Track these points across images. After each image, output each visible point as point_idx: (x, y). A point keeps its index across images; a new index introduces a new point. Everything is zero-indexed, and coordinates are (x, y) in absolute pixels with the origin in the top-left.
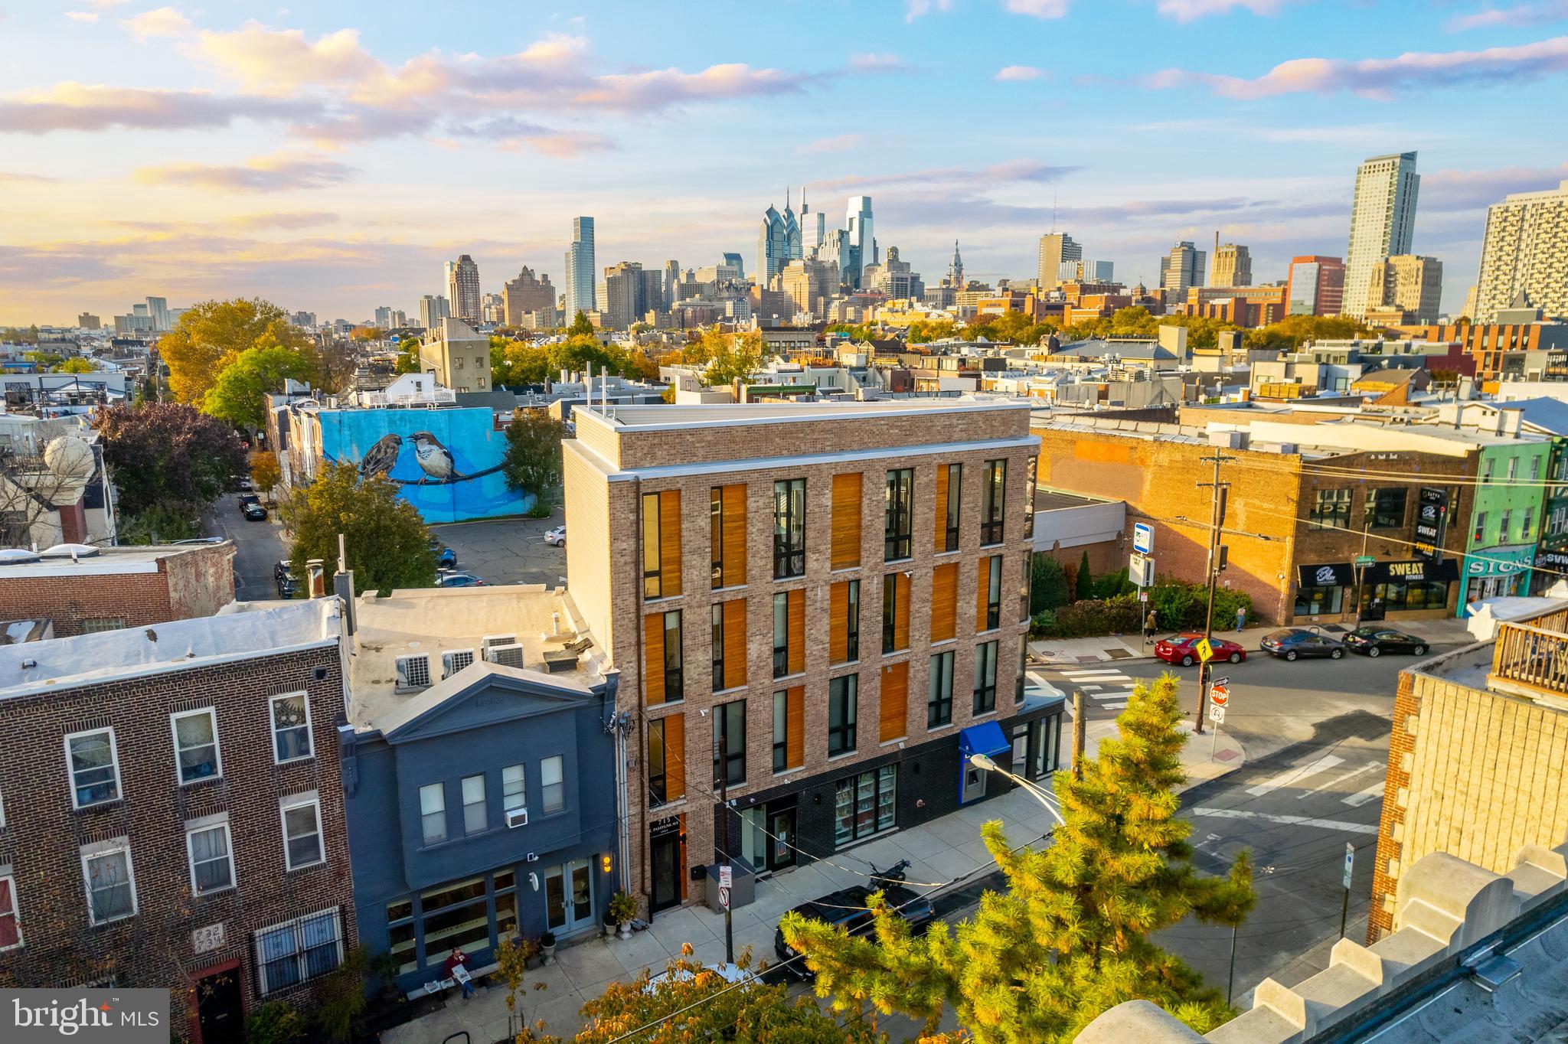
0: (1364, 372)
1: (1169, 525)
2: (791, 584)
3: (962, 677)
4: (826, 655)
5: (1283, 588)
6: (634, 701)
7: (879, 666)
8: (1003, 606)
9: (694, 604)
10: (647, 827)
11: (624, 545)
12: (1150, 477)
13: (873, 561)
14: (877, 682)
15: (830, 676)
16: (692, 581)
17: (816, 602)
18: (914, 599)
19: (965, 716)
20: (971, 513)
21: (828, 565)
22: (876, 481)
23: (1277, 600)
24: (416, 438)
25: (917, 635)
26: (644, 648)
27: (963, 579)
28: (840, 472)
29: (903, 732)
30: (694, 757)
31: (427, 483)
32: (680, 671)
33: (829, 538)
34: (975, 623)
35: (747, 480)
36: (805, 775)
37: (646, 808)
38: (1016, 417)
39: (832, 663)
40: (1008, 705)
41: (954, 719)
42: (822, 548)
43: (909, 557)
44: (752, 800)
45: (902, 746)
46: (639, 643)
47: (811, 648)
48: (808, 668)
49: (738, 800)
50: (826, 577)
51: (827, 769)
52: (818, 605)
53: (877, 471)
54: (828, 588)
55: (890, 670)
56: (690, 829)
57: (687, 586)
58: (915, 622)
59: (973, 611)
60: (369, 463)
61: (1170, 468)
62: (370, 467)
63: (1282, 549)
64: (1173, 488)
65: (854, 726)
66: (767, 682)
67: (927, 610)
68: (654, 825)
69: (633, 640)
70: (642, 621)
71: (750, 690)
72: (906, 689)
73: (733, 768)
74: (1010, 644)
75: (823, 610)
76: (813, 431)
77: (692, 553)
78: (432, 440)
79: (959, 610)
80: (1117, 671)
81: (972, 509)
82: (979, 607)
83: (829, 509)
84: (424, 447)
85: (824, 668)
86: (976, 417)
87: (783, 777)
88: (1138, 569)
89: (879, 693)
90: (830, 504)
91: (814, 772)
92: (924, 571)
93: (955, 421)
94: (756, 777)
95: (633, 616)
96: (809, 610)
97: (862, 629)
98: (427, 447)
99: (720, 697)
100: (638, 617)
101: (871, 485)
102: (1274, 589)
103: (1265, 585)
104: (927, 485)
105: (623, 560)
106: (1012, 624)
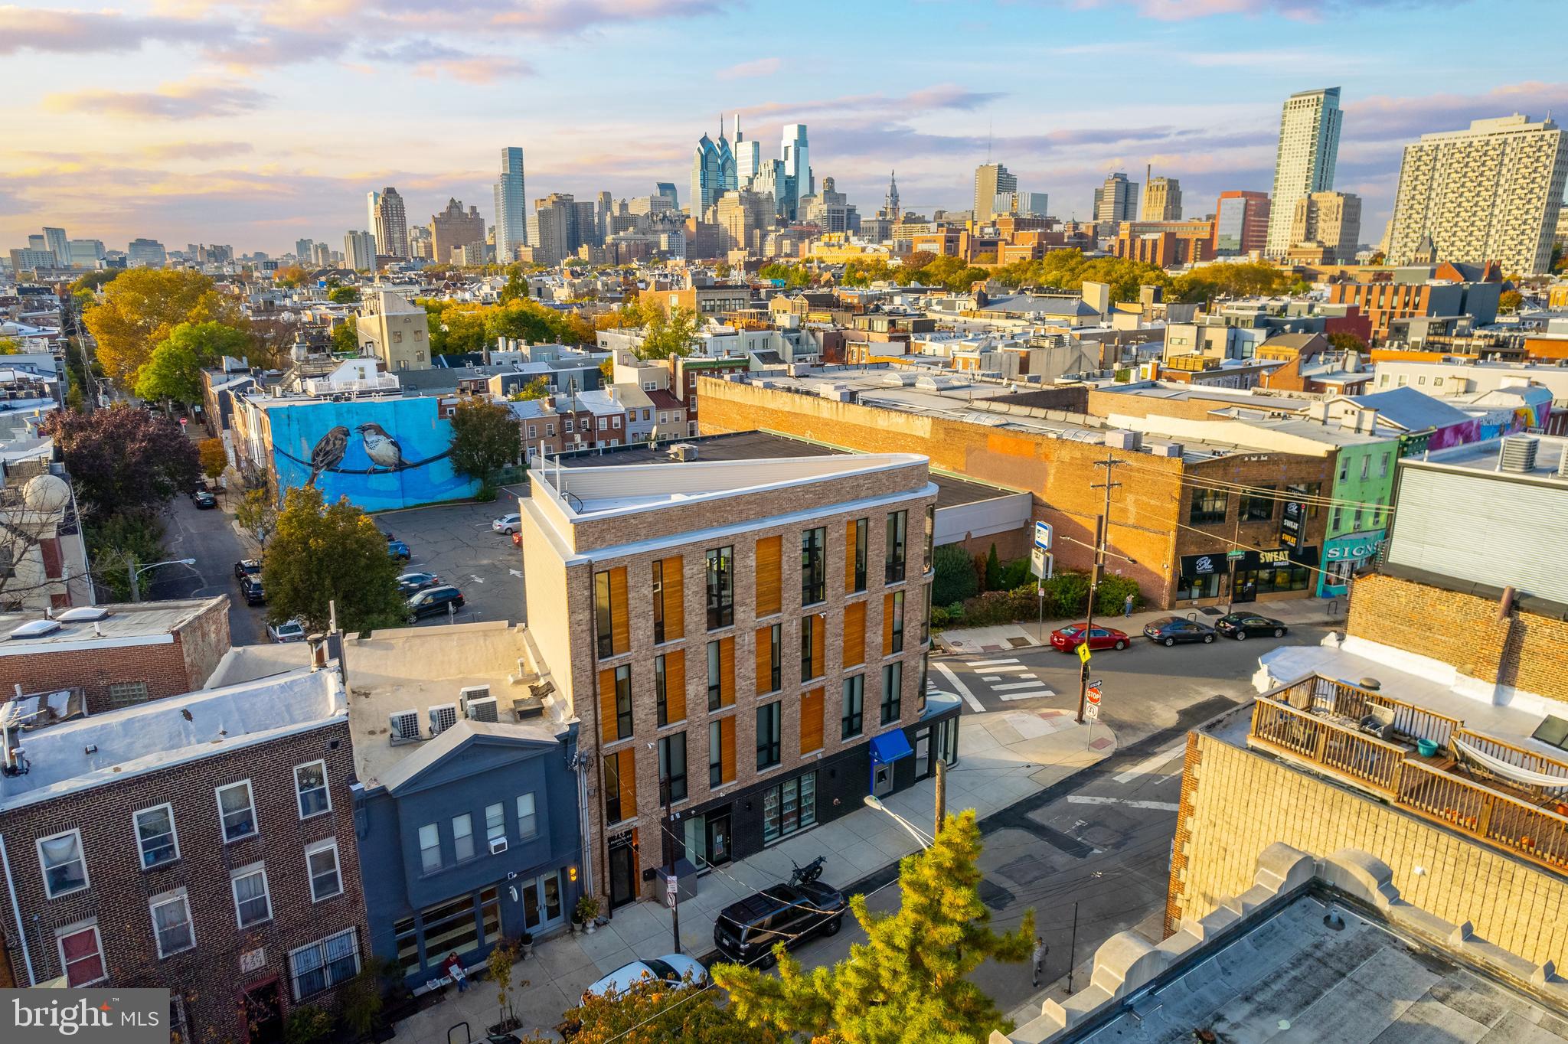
0: (1269, 336)
1: (1070, 515)
2: (722, 633)
3: (871, 695)
4: (753, 688)
5: (1167, 576)
6: (593, 741)
7: (799, 693)
8: (906, 633)
9: (640, 658)
10: (606, 841)
11: (581, 617)
12: (1053, 471)
13: (792, 607)
14: (798, 706)
15: (757, 705)
16: (639, 640)
17: (744, 646)
18: (828, 634)
19: (874, 726)
20: (875, 559)
21: (754, 614)
22: (793, 541)
23: (1162, 586)
24: (363, 429)
25: (831, 664)
26: (599, 698)
27: (870, 614)
28: (762, 537)
29: (821, 745)
30: (643, 781)
31: (375, 472)
32: (630, 713)
33: (754, 593)
34: (881, 650)
35: (683, 552)
36: (738, 788)
37: (605, 827)
38: (915, 472)
39: (758, 694)
40: (911, 714)
41: (864, 730)
42: (748, 601)
43: (824, 600)
44: (693, 812)
45: (820, 756)
46: (595, 695)
47: (741, 684)
48: (738, 701)
49: (681, 813)
50: (752, 624)
51: (757, 781)
52: (746, 648)
53: (794, 532)
54: (754, 633)
55: (808, 695)
56: (641, 840)
57: (634, 644)
58: (829, 654)
59: (880, 640)
60: (318, 455)
61: (1071, 464)
62: (319, 459)
63: (1166, 541)
64: (1073, 482)
65: (778, 744)
66: (703, 715)
67: (840, 642)
68: (611, 839)
69: (590, 692)
70: (597, 677)
71: (689, 723)
72: (822, 709)
73: (676, 787)
74: (913, 663)
75: (749, 651)
76: (739, 504)
77: (637, 617)
78: (379, 431)
79: (867, 640)
80: (1016, 660)
81: (877, 555)
82: (884, 635)
83: (754, 569)
84: (371, 437)
85: (751, 699)
86: (880, 476)
87: (719, 791)
88: (1038, 562)
89: (799, 715)
90: (754, 564)
91: (745, 785)
92: (837, 611)
93: (861, 481)
94: (697, 793)
95: (589, 673)
96: (738, 653)
97: (783, 663)
98: (374, 438)
99: (664, 731)
100: (594, 674)
101: (789, 545)
102: (1159, 577)
103: (1152, 573)
104: (838, 539)
105: (579, 629)
106: (914, 646)
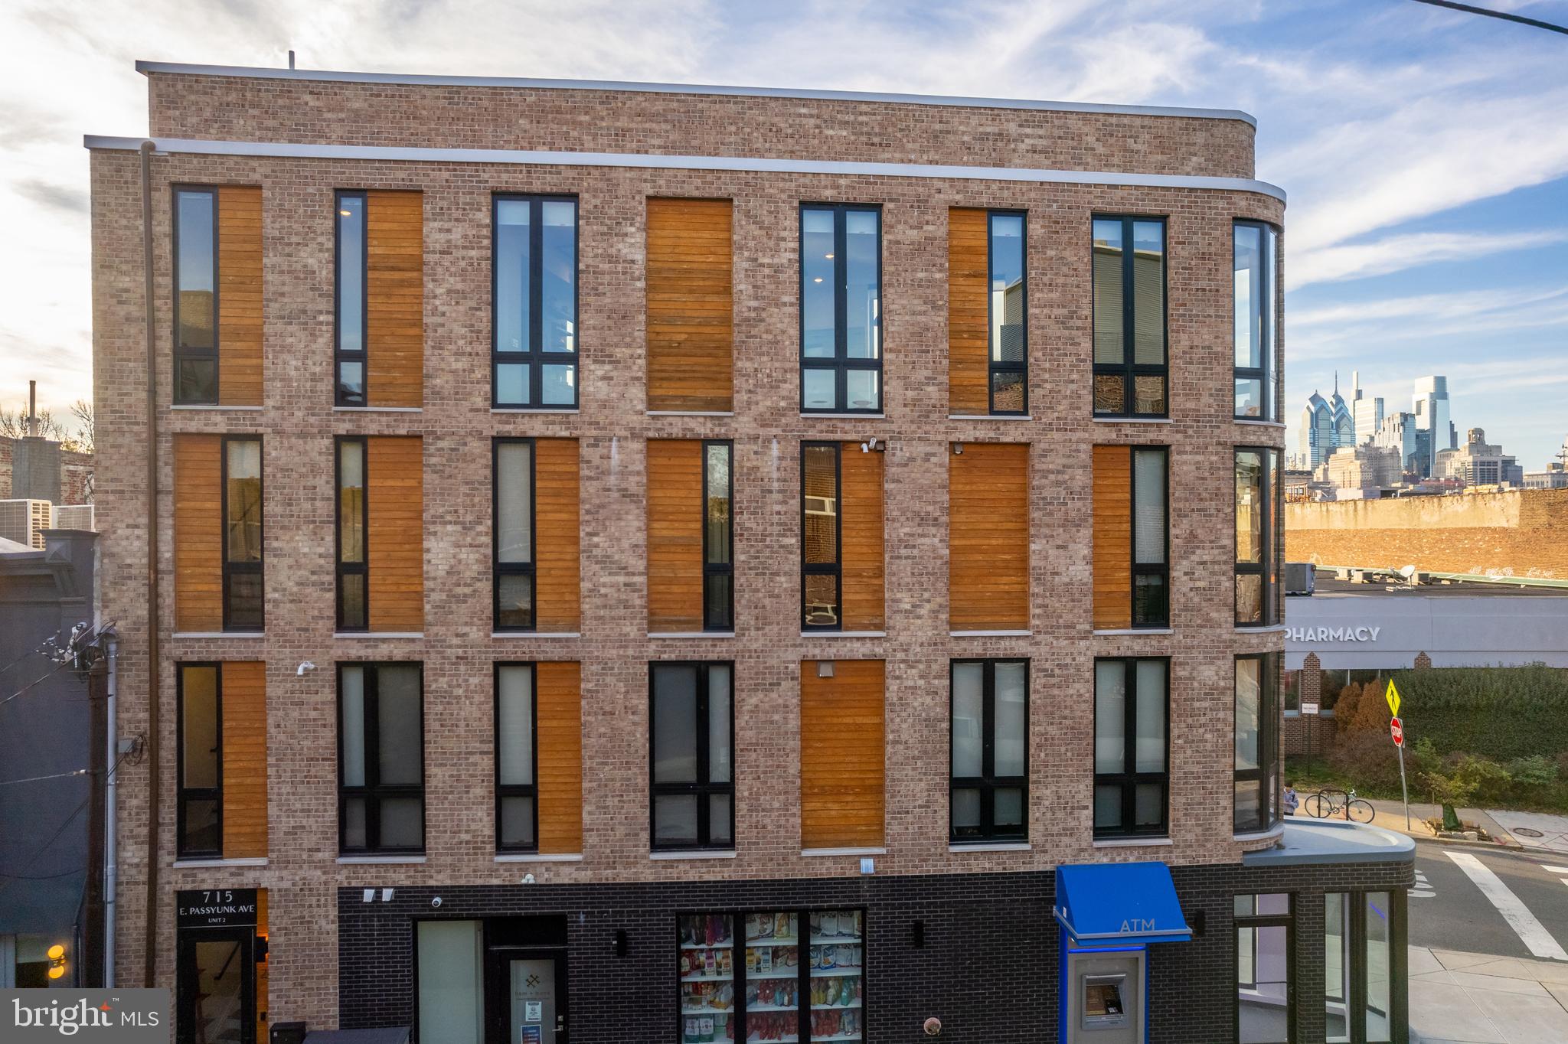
3: (1053, 730)
4: (638, 601)
6: (142, 611)
7: (790, 653)
8: (1177, 573)
9: (288, 426)
11: (125, 282)
13: (765, 403)
14: (789, 693)
15: (651, 652)
16: (286, 380)
17: (606, 473)
18: (892, 509)
19: (1070, 832)
20: (1054, 330)
21: (637, 394)
22: (768, 220)
25: (908, 600)
26: (166, 504)
27: (1043, 486)
28: (665, 191)
29: (876, 833)
30: (287, 765)
32: (257, 568)
33: (640, 335)
34: (1088, 602)
35: (422, 182)
36: (585, 877)
37: (165, 858)
39: (653, 624)
40: (1208, 831)
41: (1035, 831)
42: (620, 352)
43: (877, 409)
44: (438, 900)
45: (867, 866)
46: (154, 491)
47: (596, 579)
48: (588, 624)
49: (399, 890)
50: (635, 420)
51: (647, 876)
52: (612, 480)
53: (771, 199)
54: (638, 446)
55: (826, 671)
56: (274, 928)
57: (275, 390)
58: (899, 570)
59: (1081, 571)
65: (728, 788)
66: (476, 634)
67: (934, 543)
68: (186, 899)
69: (142, 479)
70: (165, 447)
71: (429, 644)
72: (881, 728)
73: (396, 819)
74: (1208, 674)
75: (625, 494)
76: (615, 114)
77: (288, 319)
79: (1034, 561)
81: (1061, 321)
82: (1096, 560)
83: (639, 269)
85: (632, 630)
86: (1074, 124)
87: (525, 868)
89: (794, 722)
90: (640, 256)
91: (607, 875)
92: (921, 449)
93: (1012, 128)
94: (450, 850)
95: (142, 430)
96: (589, 489)
97: (740, 557)
99: (354, 646)
100: (155, 436)
101: (754, 230)
104: (919, 249)
105: (122, 311)
106: (1209, 623)
